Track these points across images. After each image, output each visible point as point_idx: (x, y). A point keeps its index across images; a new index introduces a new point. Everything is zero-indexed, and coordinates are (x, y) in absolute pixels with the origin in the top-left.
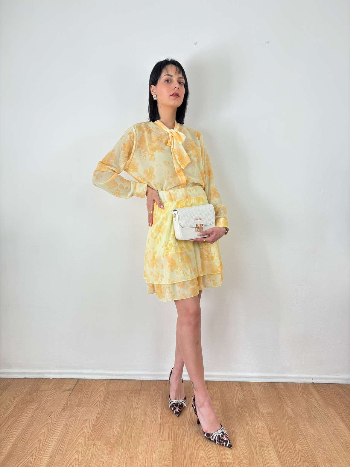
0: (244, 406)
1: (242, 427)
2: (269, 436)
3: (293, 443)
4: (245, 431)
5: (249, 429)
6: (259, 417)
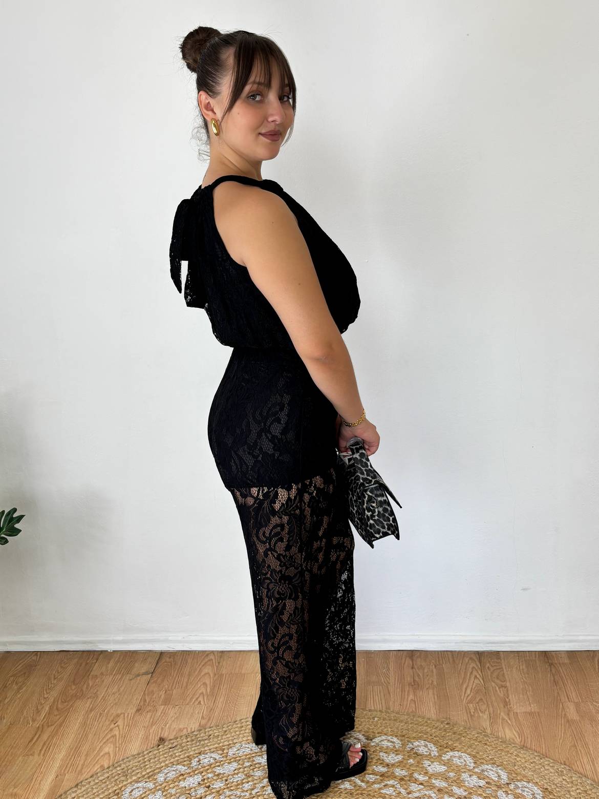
6: (509, 722)
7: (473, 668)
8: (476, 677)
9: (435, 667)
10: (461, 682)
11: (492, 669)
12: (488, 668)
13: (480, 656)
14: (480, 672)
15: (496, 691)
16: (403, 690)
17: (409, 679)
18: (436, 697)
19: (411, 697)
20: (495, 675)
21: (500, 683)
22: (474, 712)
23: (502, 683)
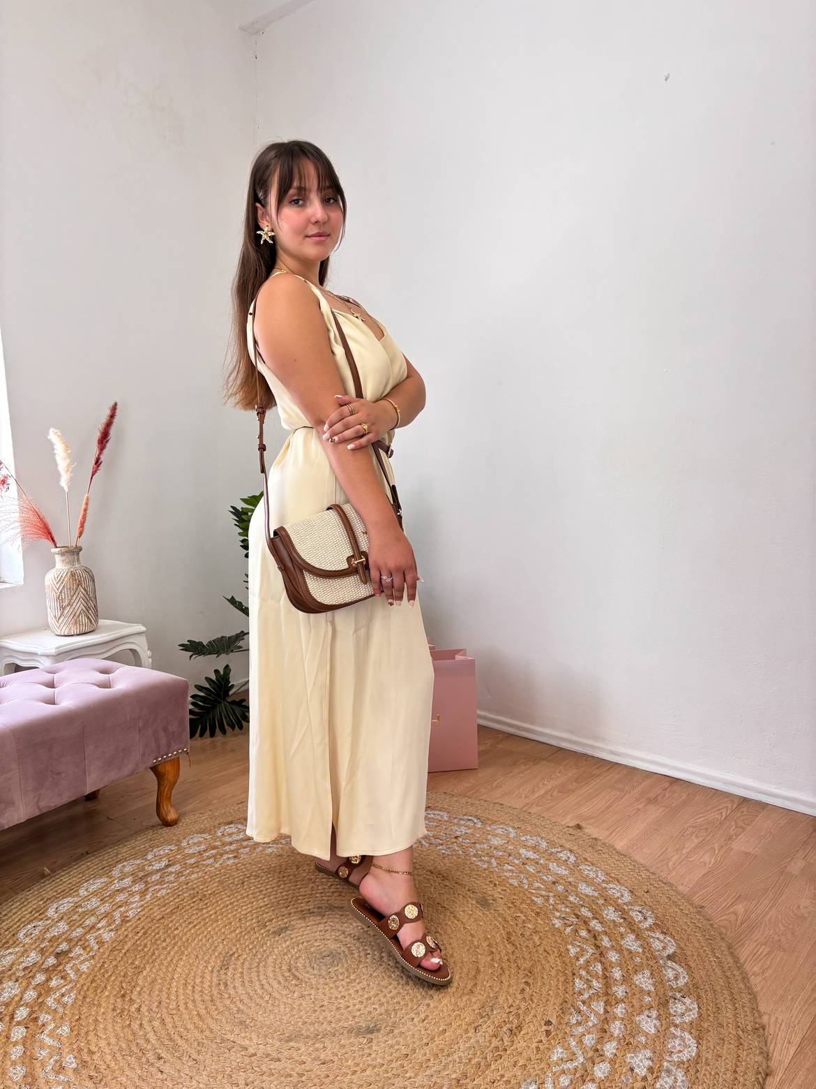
0: (708, 829)
1: (664, 849)
2: (700, 876)
3: (736, 900)
4: (661, 856)
5: (673, 856)
6: (716, 852)
7: (727, 807)
8: (722, 813)
9: (688, 795)
10: (701, 812)
11: (745, 813)
12: (742, 812)
13: (745, 800)
14: (729, 812)
15: (730, 828)
16: (637, 800)
17: (652, 795)
18: (663, 813)
19: (640, 806)
20: (745, 817)
21: (742, 824)
22: (687, 834)
23: (743, 825)
